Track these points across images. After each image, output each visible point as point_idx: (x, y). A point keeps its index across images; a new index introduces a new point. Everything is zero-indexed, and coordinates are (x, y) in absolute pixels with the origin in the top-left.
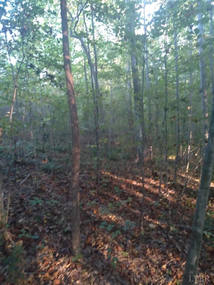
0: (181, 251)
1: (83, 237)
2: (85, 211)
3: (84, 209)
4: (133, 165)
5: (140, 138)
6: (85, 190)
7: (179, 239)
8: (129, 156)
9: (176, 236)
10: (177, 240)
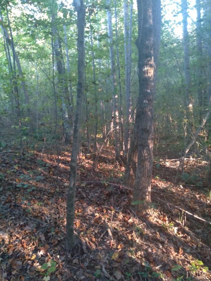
0: (86, 197)
1: (4, 198)
2: (8, 180)
3: (6, 179)
4: (60, 144)
5: (66, 118)
6: (8, 165)
7: (86, 190)
8: (58, 136)
9: (84, 189)
10: (85, 192)
